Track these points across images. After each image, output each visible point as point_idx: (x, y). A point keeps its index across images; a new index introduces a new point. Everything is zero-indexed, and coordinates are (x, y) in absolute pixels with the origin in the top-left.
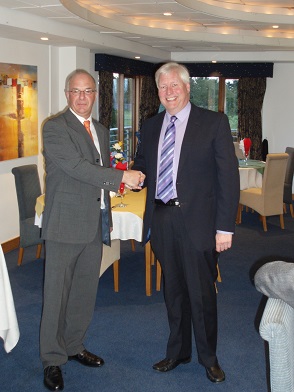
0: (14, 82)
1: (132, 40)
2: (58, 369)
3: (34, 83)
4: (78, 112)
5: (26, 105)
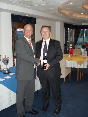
1: (73, 20)
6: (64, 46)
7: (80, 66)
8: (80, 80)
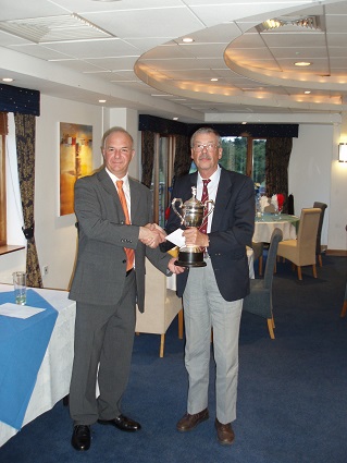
0: (74, 140)
1: (176, 103)
3: (89, 142)
4: (112, 171)
5: (82, 163)
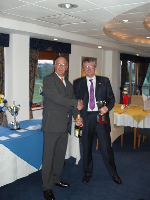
2: (51, 191)
6: (120, 91)
7: (138, 123)
8: (139, 146)
